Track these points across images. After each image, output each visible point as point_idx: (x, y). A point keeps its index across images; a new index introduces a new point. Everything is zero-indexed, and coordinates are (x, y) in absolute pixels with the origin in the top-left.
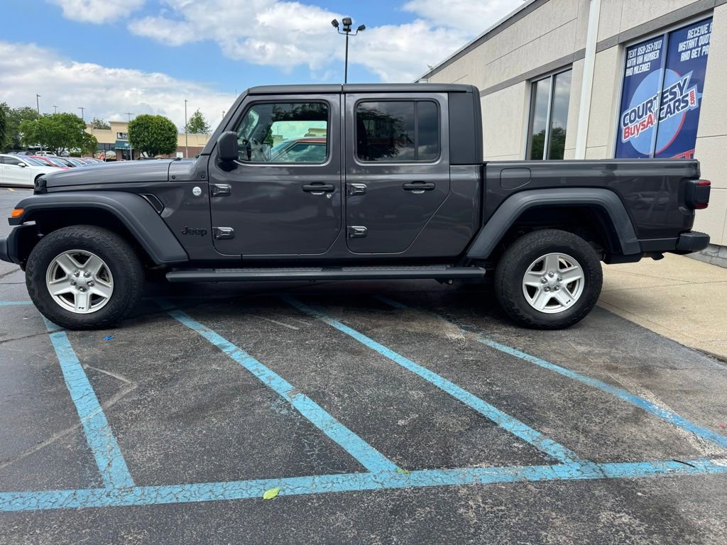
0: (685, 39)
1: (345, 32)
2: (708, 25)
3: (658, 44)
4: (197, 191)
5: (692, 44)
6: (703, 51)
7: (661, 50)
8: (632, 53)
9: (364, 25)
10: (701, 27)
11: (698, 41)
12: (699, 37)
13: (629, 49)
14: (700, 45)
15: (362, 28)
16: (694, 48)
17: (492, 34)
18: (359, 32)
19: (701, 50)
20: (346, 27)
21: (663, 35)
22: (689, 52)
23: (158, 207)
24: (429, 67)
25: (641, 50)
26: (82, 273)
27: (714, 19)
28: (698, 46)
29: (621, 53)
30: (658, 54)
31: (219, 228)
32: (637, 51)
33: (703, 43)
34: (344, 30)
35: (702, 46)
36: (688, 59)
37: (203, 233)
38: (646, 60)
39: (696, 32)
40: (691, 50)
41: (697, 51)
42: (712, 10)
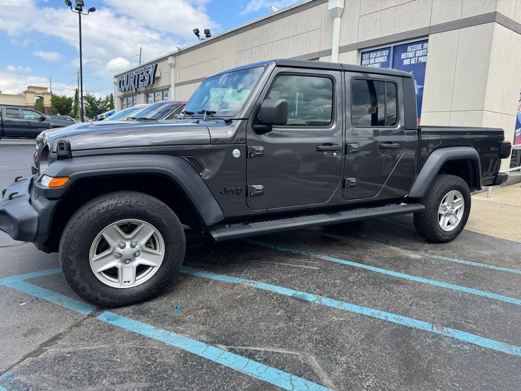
0: (406, 51)
1: (78, 11)
2: (422, 44)
3: (385, 53)
4: (236, 153)
5: (411, 55)
6: (419, 60)
7: (388, 56)
8: (366, 56)
9: (94, 8)
10: (417, 45)
11: (415, 53)
12: (416, 51)
13: (363, 53)
14: (417, 56)
15: (92, 10)
16: (413, 58)
17: (241, 30)
18: (90, 13)
19: (418, 59)
20: (79, 7)
21: (390, 47)
22: (409, 59)
23: (199, 168)
24: (178, 48)
25: (373, 55)
26: (128, 244)
27: (429, 41)
28: (415, 57)
29: (358, 55)
30: (386, 59)
31: (253, 186)
32: (370, 56)
33: (419, 55)
34: (76, 9)
35: (418, 57)
36: (409, 63)
37: (238, 192)
38: (377, 61)
39: (414, 48)
40: (411, 58)
41: (415, 60)
42: (428, 36)
